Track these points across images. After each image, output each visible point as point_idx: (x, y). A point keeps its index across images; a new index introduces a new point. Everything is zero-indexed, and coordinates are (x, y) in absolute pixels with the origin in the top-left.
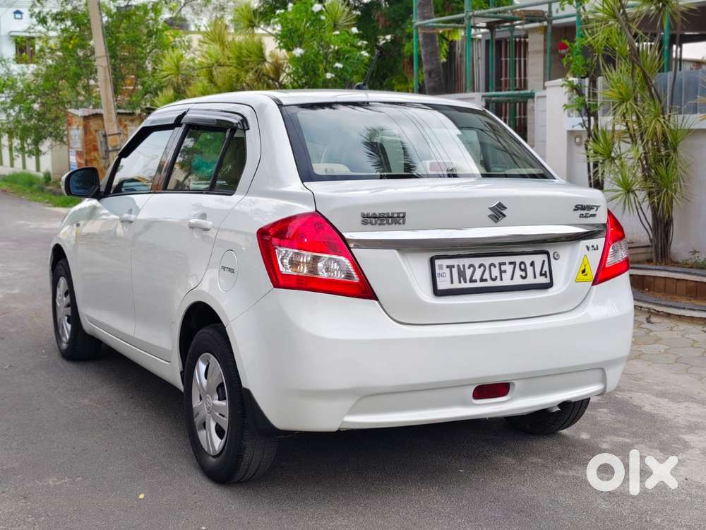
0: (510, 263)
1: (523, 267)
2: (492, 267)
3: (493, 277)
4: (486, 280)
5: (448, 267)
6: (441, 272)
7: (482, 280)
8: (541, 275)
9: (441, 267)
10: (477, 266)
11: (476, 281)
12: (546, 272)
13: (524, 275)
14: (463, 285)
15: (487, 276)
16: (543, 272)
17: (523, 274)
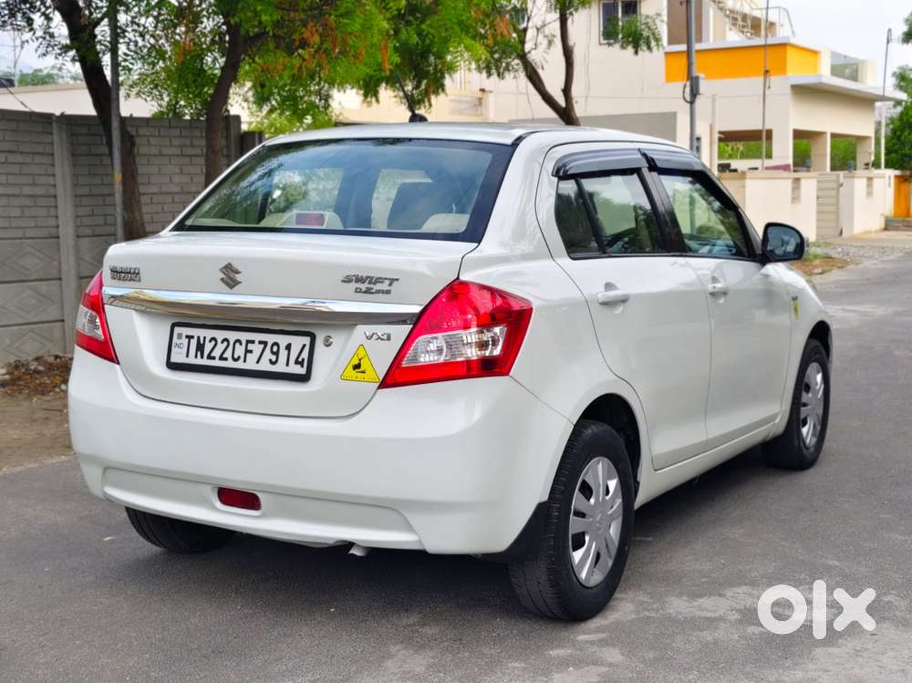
0: (260, 342)
1: (275, 349)
2: (237, 344)
3: (236, 356)
4: (226, 359)
5: (187, 337)
6: (179, 341)
7: (222, 358)
8: (297, 362)
9: (180, 336)
10: (219, 341)
11: (214, 358)
12: (303, 360)
13: (274, 360)
14: (199, 361)
15: (228, 354)
16: (300, 360)
17: (274, 358)
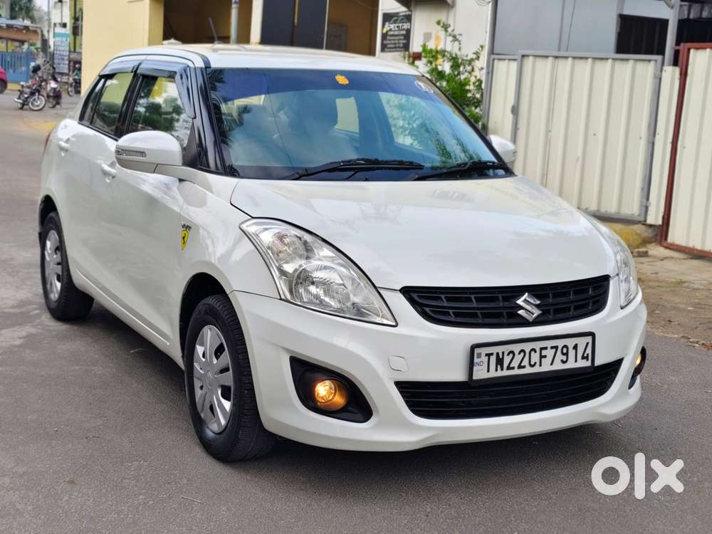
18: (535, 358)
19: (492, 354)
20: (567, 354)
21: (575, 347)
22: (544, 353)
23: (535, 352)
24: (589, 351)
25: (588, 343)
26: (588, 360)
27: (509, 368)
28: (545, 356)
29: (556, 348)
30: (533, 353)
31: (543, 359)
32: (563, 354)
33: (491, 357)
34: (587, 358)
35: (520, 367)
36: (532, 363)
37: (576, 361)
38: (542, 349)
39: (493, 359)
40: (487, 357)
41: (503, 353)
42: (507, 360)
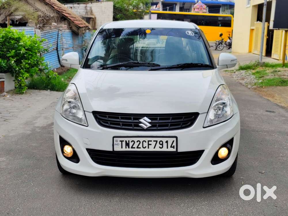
18: (146, 144)
19: (123, 141)
20: (162, 144)
21: (167, 142)
22: (150, 143)
23: (146, 142)
24: (175, 144)
25: (173, 141)
26: (174, 148)
27: (132, 147)
28: (151, 144)
29: (157, 141)
30: (144, 142)
31: (150, 146)
32: (160, 144)
33: (123, 142)
34: (174, 147)
35: (138, 147)
36: (144, 147)
37: (167, 148)
38: (149, 141)
39: (124, 143)
40: (121, 142)
41: (129, 141)
42: (131, 144)
